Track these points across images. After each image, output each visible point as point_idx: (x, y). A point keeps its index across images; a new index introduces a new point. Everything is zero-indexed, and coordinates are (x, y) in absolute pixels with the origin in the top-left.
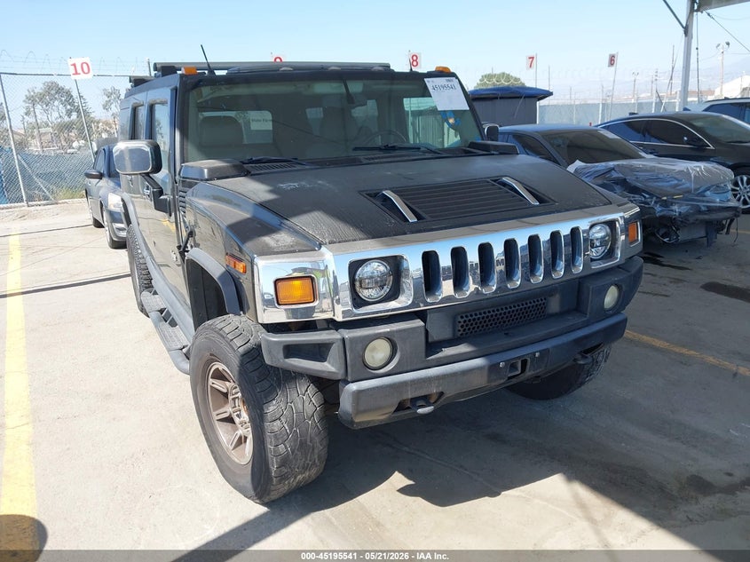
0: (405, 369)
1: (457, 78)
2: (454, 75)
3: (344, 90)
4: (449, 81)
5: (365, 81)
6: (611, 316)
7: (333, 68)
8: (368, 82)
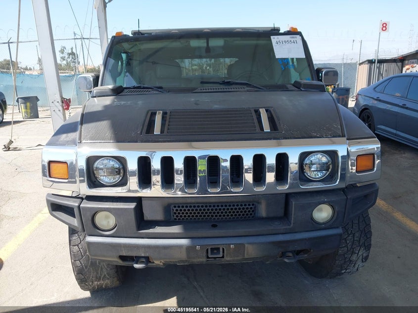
0: (123, 235)
1: (301, 35)
2: (300, 34)
3: (205, 45)
4: (293, 37)
5: (225, 39)
6: (321, 229)
7: (205, 30)
8: (228, 39)
